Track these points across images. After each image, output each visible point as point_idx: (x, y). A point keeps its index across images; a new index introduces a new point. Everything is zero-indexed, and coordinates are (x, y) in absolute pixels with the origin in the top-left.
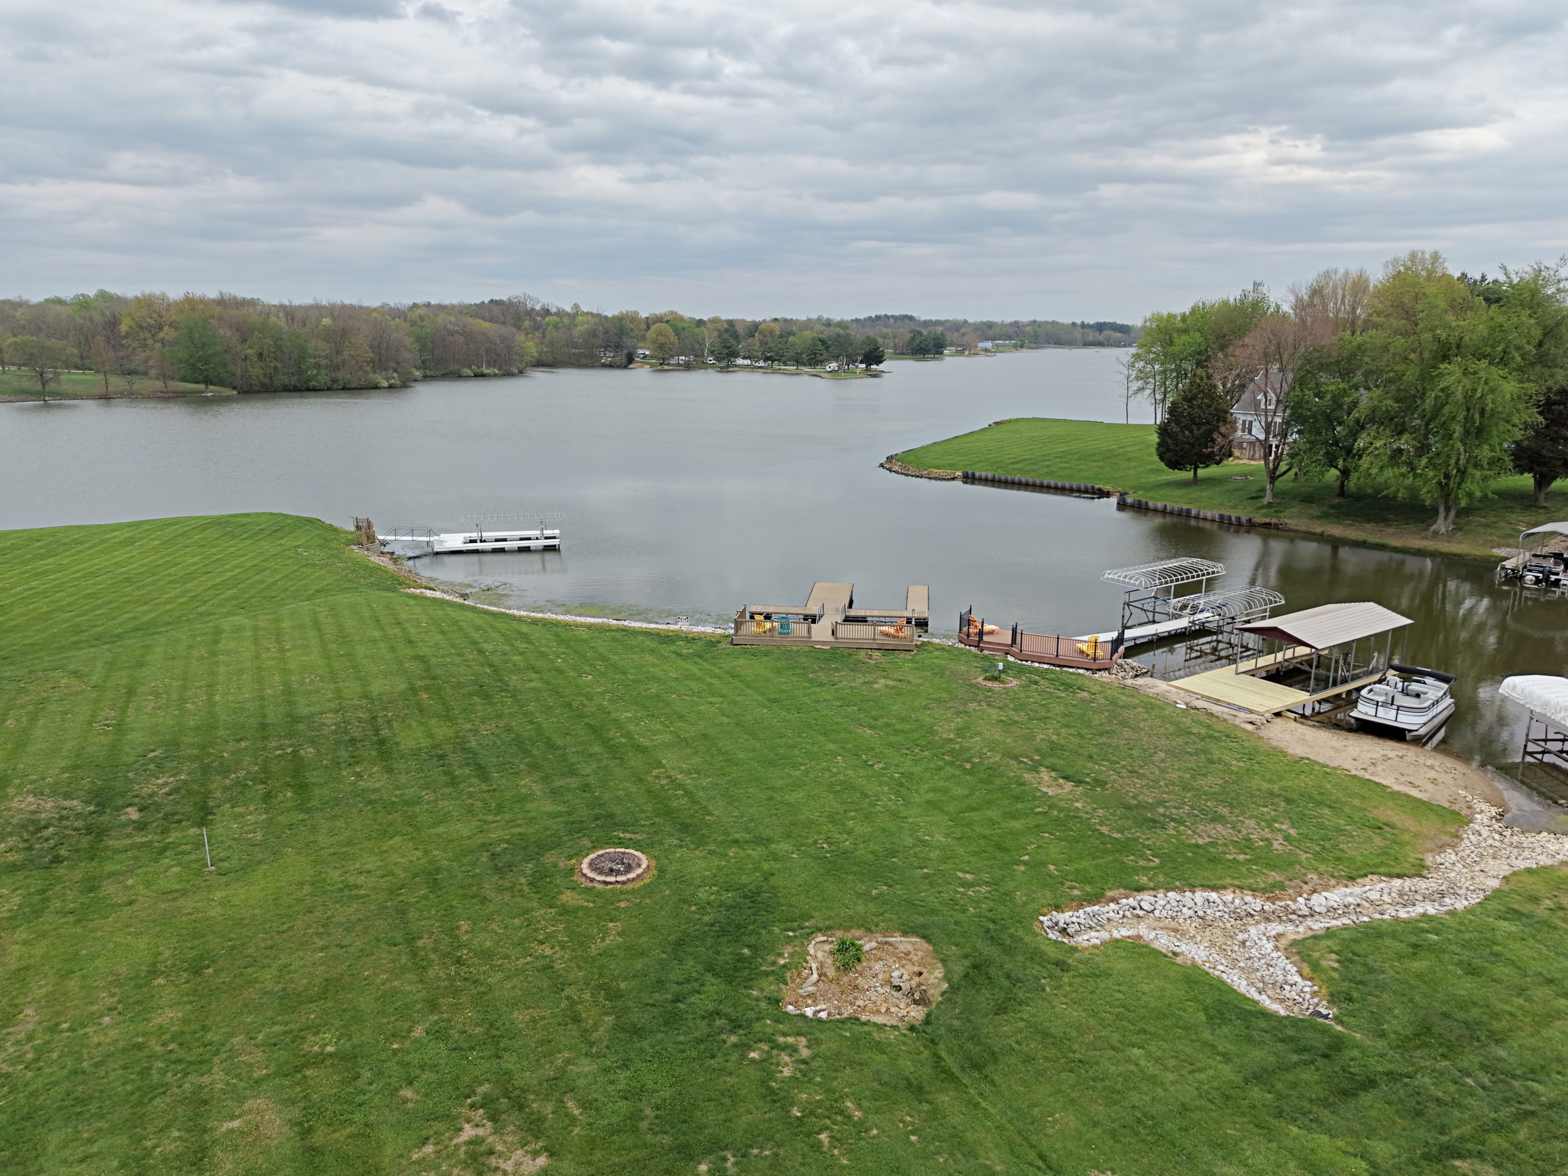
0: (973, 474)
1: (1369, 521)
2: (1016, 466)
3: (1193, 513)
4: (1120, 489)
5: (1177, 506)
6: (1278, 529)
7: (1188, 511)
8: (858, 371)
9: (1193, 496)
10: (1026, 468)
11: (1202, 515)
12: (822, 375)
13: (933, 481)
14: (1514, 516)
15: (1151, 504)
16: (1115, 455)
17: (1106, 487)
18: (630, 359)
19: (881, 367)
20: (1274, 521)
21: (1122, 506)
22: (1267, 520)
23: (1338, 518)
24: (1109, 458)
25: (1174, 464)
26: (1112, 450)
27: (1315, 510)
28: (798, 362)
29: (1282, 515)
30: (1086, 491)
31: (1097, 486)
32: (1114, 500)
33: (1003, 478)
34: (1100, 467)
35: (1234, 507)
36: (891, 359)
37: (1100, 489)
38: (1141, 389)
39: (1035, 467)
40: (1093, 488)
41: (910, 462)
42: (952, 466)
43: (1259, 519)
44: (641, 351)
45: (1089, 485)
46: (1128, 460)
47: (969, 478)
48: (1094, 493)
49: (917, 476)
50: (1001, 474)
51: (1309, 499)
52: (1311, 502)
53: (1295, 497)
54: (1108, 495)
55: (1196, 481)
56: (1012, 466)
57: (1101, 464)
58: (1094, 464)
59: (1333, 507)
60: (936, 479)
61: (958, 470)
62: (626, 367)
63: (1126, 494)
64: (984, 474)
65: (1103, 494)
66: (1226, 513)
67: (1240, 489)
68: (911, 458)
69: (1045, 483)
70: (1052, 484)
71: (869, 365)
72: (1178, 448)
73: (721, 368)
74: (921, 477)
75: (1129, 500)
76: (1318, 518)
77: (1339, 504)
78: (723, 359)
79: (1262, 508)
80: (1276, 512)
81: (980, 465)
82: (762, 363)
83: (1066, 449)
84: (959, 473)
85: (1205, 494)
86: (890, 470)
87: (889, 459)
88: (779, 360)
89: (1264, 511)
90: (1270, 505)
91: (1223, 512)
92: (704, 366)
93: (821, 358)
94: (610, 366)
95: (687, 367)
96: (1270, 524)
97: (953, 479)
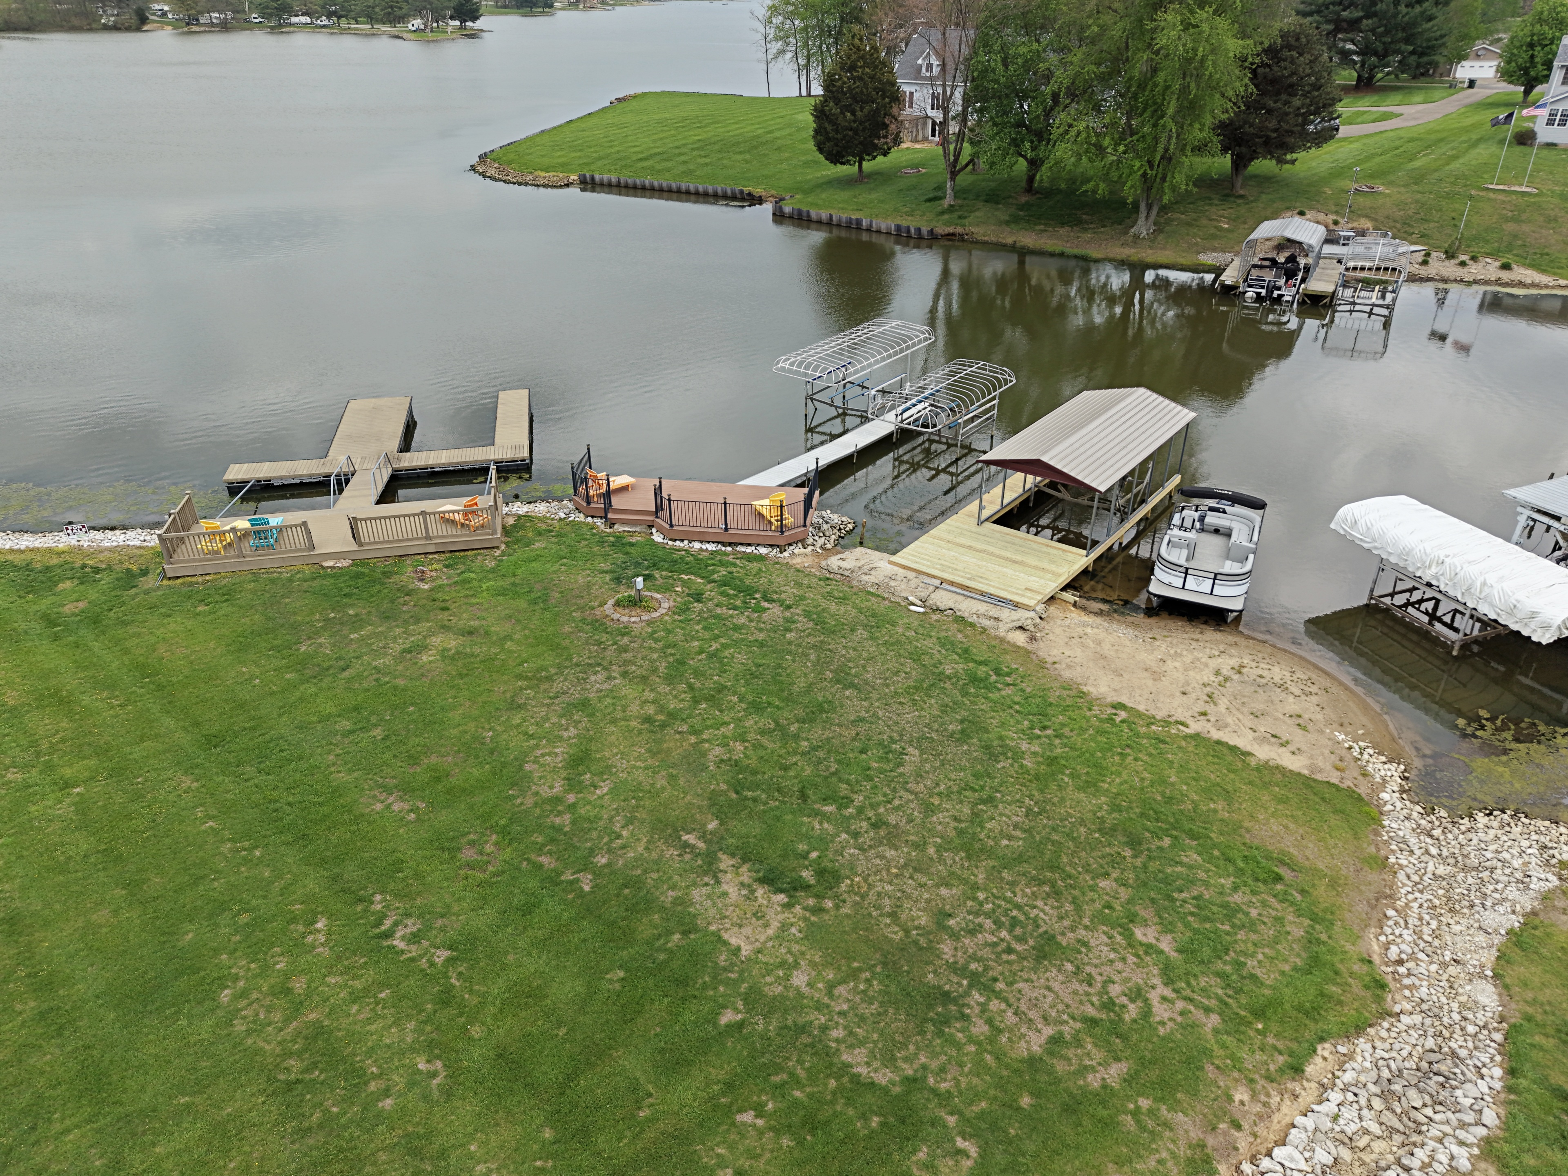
0: (593, 178)
1: (1063, 224)
2: (645, 164)
3: (865, 224)
4: (774, 192)
5: (844, 216)
6: (963, 240)
7: (859, 222)
8: (450, 29)
9: (861, 199)
10: (658, 167)
11: (874, 228)
12: (405, 35)
13: (541, 189)
14: (1214, 209)
15: (814, 215)
16: (763, 144)
17: (758, 191)
18: (142, 19)
19: (479, 24)
20: (959, 230)
21: (779, 217)
22: (950, 230)
23: (1028, 221)
24: (756, 147)
25: (835, 158)
26: (758, 137)
27: (1003, 214)
28: (371, 19)
29: (966, 221)
30: (734, 198)
31: (746, 190)
32: (768, 208)
33: (630, 181)
34: (746, 161)
35: (911, 214)
36: (492, 13)
37: (750, 194)
38: (782, 52)
39: (669, 164)
40: (742, 192)
41: (510, 163)
42: (564, 167)
43: (941, 230)
44: (157, 7)
45: (738, 188)
46: (779, 149)
47: (588, 184)
48: (743, 199)
49: (520, 184)
50: (626, 177)
51: (993, 197)
52: (997, 203)
53: (978, 196)
54: (760, 201)
55: (862, 178)
56: (640, 164)
57: (747, 156)
58: (740, 157)
59: (1021, 207)
60: (545, 186)
61: (572, 171)
62: (138, 29)
63: (782, 199)
64: (606, 177)
65: (754, 200)
66: (904, 223)
67: (914, 187)
68: (512, 156)
69: (683, 187)
70: (692, 188)
71: (463, 21)
72: (839, 136)
73: (272, 28)
74: (526, 184)
75: (787, 209)
76: (1007, 223)
77: (1027, 203)
78: (271, 15)
79: (942, 213)
80: (960, 217)
81: (600, 163)
82: (324, 21)
83: (704, 136)
84: (574, 177)
85: (874, 196)
86: (483, 175)
87: (483, 157)
88: (346, 16)
89: (946, 217)
90: (951, 209)
91: (899, 221)
92: (247, 25)
93: (399, 13)
94: (115, 28)
95: (225, 27)
96: (953, 234)
97: (567, 185)
